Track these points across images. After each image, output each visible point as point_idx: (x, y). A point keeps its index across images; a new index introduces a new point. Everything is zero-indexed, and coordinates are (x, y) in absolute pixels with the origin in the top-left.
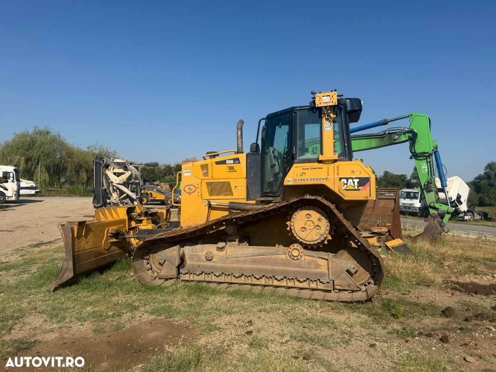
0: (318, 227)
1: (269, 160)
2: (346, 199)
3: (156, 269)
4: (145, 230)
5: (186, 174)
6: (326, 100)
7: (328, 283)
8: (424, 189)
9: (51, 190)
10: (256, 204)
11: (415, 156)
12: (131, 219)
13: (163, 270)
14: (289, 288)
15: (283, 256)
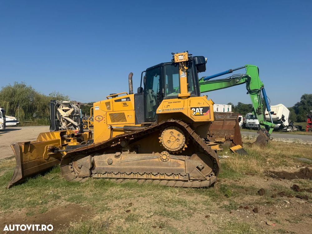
0: (178, 140)
1: (149, 98)
2: (195, 121)
3: (77, 171)
4: (71, 146)
5: (96, 109)
6: (181, 58)
7: (185, 175)
8: (256, 113)
9: (27, 122)
10: (142, 126)
11: (250, 92)
12: (63, 139)
13: (81, 172)
14: (161, 180)
15: (157, 160)
